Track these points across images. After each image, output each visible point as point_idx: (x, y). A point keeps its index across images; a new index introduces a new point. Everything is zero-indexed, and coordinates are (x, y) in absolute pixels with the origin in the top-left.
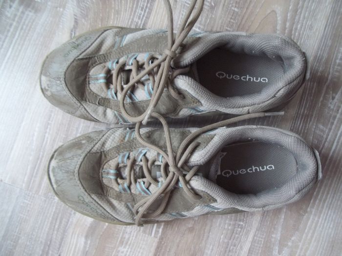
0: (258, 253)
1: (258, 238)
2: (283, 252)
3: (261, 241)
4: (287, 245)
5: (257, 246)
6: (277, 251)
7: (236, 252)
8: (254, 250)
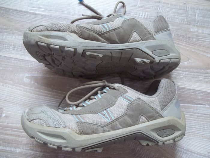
0: (25, 65)
1: (33, 64)
2: (27, 79)
3: (32, 66)
4: (32, 81)
5: (29, 64)
6: (28, 76)
7: (24, 53)
8: (27, 63)
